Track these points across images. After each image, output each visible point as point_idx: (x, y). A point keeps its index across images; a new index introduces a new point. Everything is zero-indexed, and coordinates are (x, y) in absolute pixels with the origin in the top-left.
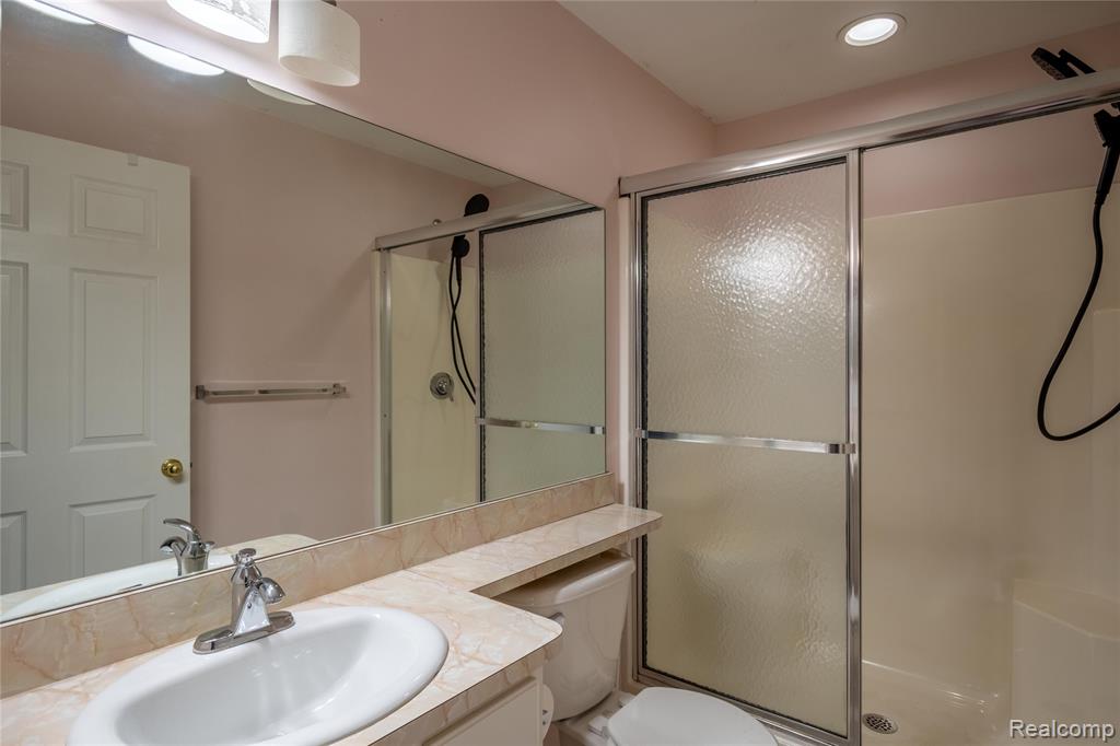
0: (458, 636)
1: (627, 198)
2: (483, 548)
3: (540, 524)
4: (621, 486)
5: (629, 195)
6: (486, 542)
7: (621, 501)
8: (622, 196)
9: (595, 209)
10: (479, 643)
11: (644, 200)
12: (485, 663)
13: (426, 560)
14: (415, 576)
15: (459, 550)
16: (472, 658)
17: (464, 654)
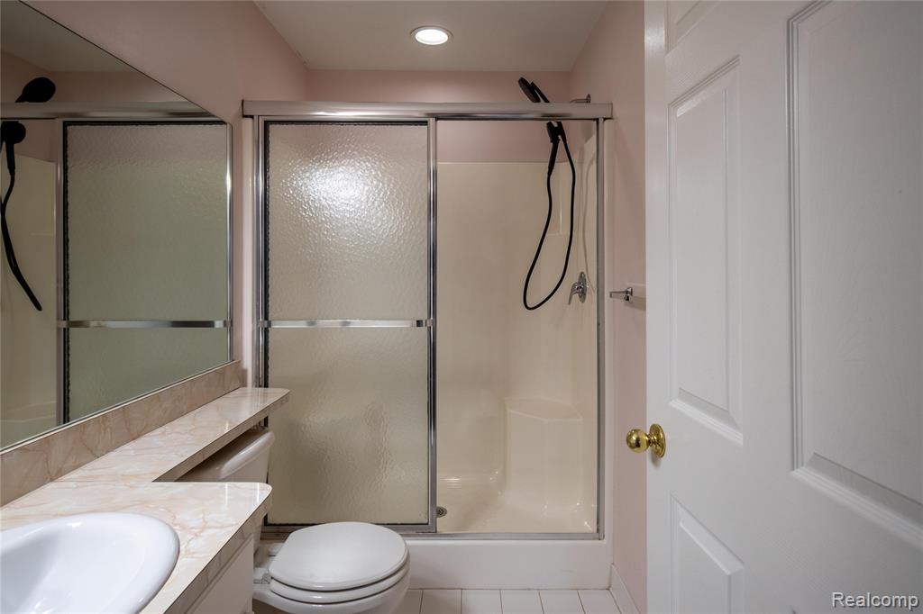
0: (175, 517)
1: (250, 120)
2: (133, 444)
3: (182, 414)
4: (245, 372)
5: (252, 117)
6: (134, 439)
7: (244, 384)
8: (246, 116)
9: (221, 123)
10: (201, 516)
11: (267, 123)
12: (222, 527)
13: (75, 467)
14: (73, 484)
15: (108, 452)
16: (203, 529)
17: (193, 528)
